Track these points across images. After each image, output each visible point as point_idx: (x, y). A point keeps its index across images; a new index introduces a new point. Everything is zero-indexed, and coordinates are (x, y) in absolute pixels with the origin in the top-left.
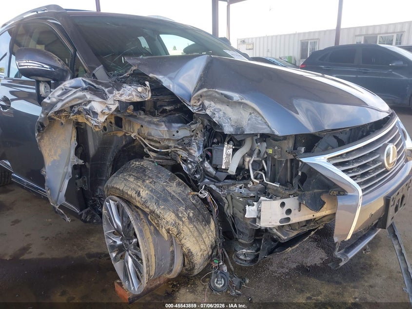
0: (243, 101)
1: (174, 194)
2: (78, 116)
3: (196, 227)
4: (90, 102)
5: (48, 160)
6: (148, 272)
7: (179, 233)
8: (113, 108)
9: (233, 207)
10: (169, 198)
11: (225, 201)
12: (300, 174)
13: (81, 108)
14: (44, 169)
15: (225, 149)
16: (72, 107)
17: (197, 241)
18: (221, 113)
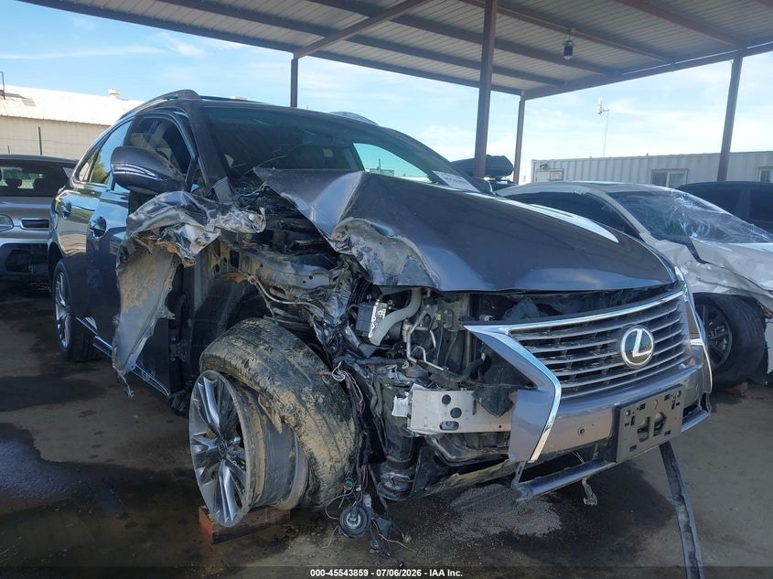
0: (399, 237)
1: (299, 368)
2: (167, 242)
3: (326, 421)
4: (183, 224)
5: (127, 304)
6: (253, 486)
7: (298, 425)
8: (213, 237)
9: (383, 402)
10: (291, 373)
11: (373, 391)
12: (483, 357)
13: (171, 232)
14: (117, 317)
15: (375, 308)
16: (162, 229)
17: (326, 443)
18: (372, 253)
